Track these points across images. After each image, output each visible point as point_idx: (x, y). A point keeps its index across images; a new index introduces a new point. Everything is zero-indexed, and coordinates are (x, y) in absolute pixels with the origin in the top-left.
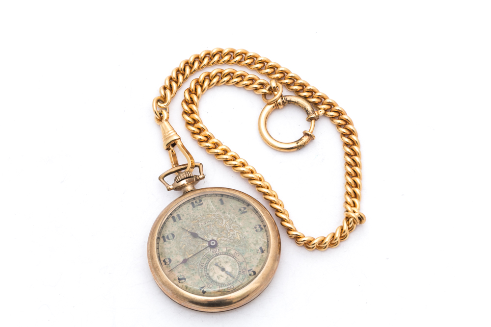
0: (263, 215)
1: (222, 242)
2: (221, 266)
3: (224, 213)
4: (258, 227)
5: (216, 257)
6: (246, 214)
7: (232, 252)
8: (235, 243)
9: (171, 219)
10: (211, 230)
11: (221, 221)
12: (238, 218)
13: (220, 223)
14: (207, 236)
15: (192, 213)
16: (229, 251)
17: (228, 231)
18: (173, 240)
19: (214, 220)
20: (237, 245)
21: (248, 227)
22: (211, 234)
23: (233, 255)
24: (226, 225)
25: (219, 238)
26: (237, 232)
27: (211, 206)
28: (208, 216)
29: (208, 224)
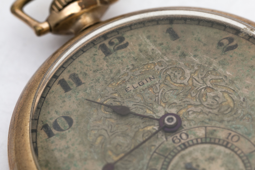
1: (191, 117)
3: (183, 55)
5: (183, 152)
6: (236, 50)
7: (222, 134)
8: (223, 114)
9: (56, 87)
10: (159, 96)
11: (179, 74)
12: (219, 62)
13: (178, 77)
14: (151, 110)
15: (106, 68)
16: (212, 133)
17: (201, 91)
18: (70, 130)
19: (162, 74)
20: (230, 119)
21: (247, 76)
22: (159, 103)
23: (224, 141)
24: (193, 81)
25: (181, 109)
26: (225, 91)
27: (150, 46)
28: (145, 67)
29: (149, 83)
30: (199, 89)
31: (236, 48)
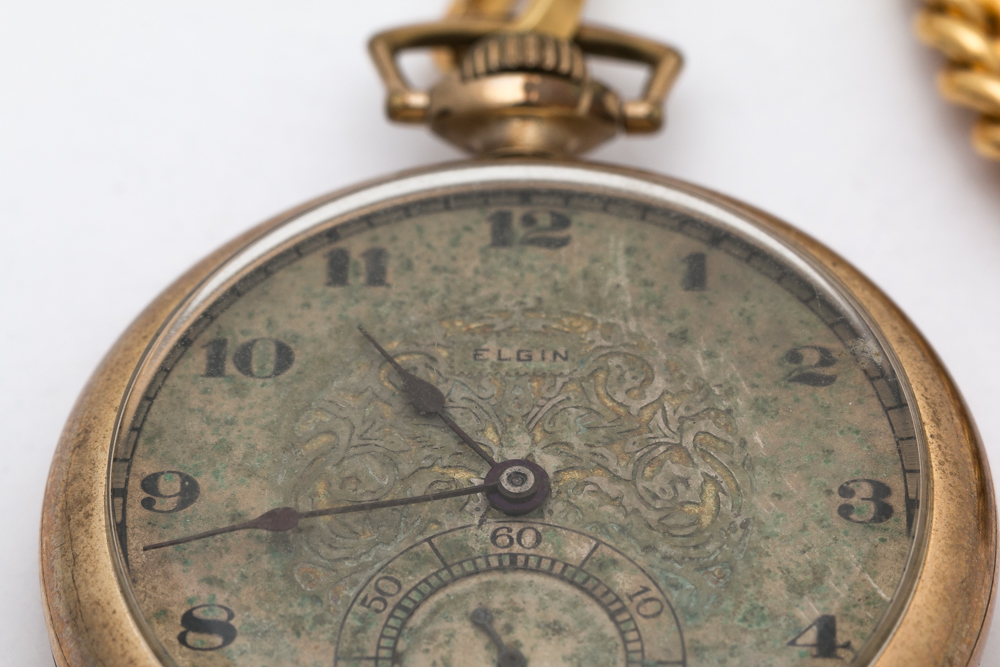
0: (929, 430)
1: (584, 498)
2: (506, 639)
3: (682, 337)
4: (866, 490)
6: (822, 392)
7: (624, 581)
8: (668, 533)
9: (317, 262)
10: (545, 409)
11: (634, 378)
12: (757, 399)
13: (627, 386)
14: (500, 432)
15: (469, 273)
16: (601, 566)
17: (655, 448)
18: (269, 381)
19: (592, 359)
20: (673, 552)
21: (799, 468)
22: (531, 426)
23: (618, 599)
24: (655, 413)
25: (573, 468)
26: (713, 479)
27: (617, 273)
28: (566, 321)
29: (544, 365)
30: (654, 441)
31: (824, 385)
